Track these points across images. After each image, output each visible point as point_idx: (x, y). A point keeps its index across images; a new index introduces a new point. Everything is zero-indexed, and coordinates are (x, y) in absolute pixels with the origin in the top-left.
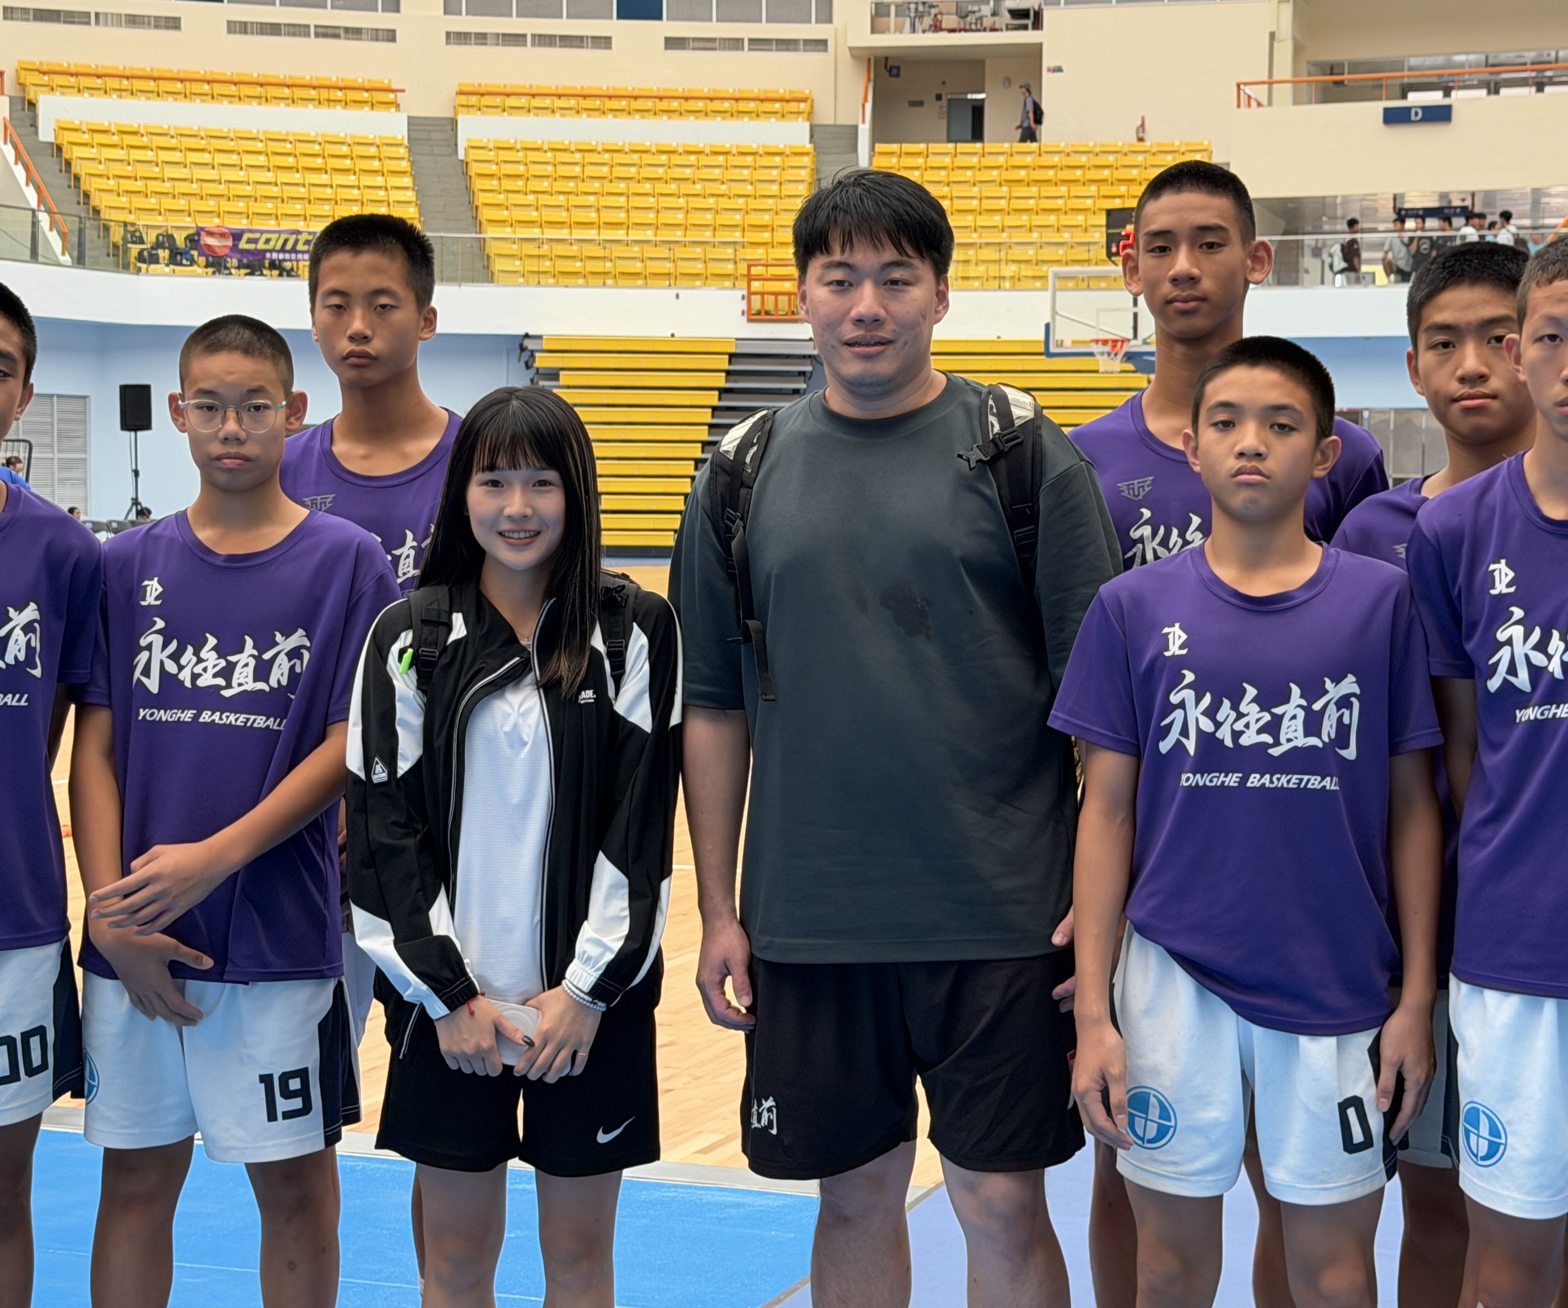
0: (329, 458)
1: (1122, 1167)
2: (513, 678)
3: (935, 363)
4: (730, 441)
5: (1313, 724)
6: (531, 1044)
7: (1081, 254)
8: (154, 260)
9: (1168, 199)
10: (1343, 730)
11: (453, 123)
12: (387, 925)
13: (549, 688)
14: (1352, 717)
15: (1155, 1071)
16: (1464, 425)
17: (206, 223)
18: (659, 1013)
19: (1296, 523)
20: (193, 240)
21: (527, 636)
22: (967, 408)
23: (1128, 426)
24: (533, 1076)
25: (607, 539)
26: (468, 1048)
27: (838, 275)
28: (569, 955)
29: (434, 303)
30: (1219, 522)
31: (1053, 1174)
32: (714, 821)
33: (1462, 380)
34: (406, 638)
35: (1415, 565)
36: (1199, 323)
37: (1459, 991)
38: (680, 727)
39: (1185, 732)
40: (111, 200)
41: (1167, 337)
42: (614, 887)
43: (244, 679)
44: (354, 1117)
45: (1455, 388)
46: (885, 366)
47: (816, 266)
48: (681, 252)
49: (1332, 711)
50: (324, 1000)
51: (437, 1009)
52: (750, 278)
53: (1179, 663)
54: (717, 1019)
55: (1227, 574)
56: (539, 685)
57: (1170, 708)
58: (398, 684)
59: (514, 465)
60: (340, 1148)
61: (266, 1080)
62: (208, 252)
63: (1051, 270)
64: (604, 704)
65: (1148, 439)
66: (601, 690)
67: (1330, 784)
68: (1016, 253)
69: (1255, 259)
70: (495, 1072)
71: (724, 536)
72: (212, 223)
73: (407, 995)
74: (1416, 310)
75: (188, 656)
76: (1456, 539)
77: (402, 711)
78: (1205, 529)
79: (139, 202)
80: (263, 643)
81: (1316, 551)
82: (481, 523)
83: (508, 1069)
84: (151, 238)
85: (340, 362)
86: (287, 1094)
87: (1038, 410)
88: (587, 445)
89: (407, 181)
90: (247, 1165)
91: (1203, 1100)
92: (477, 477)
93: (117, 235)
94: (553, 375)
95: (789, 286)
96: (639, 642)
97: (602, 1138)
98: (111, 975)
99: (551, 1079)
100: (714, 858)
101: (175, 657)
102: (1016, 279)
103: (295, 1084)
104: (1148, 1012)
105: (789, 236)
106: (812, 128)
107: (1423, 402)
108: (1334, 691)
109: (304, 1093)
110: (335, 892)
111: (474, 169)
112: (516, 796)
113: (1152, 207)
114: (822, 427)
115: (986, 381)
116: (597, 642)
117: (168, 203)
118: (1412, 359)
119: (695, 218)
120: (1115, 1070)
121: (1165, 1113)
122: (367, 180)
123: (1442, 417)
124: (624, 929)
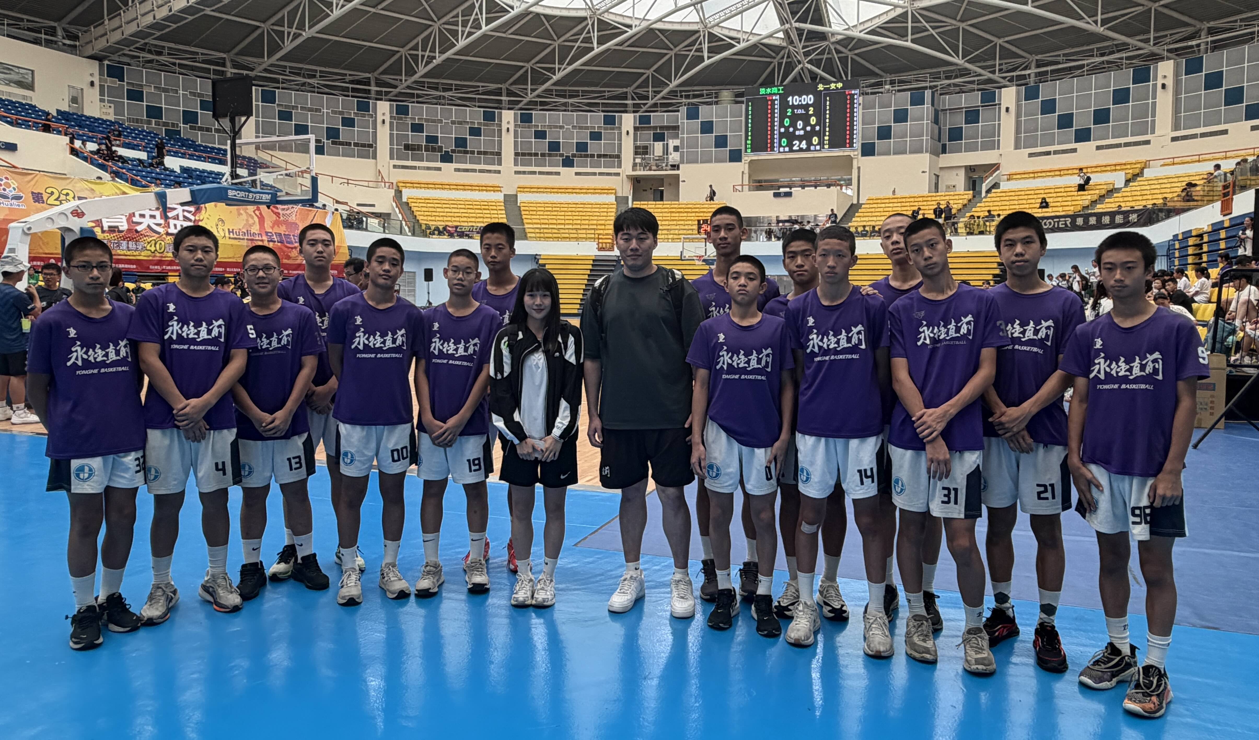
0: (486, 290)
1: (706, 485)
2: (536, 350)
3: (653, 262)
4: (597, 283)
5: (759, 361)
6: (542, 450)
7: (690, 232)
8: (434, 234)
9: (718, 217)
10: (767, 363)
11: (516, 196)
12: (501, 419)
13: (547, 353)
14: (770, 360)
15: (715, 459)
16: (798, 279)
17: (447, 223)
18: (577, 442)
19: (755, 307)
20: (445, 228)
21: (540, 337)
22: (663, 275)
23: (708, 279)
24: (543, 460)
25: (562, 311)
26: (525, 452)
27: (625, 237)
28: (553, 426)
29: (515, 247)
30: (734, 305)
31: (686, 487)
32: (593, 390)
33: (797, 266)
34: (506, 339)
35: (787, 317)
36: (728, 250)
37: (798, 436)
38: (583, 363)
39: (724, 363)
40: (422, 218)
41: (719, 255)
42: (566, 408)
43: (461, 352)
44: (492, 471)
45: (795, 269)
46: (639, 262)
47: (619, 235)
48: (579, 231)
49: (764, 358)
50: (484, 440)
51: (516, 441)
52: (599, 239)
53: (722, 344)
54: (593, 445)
55: (736, 320)
56: (543, 351)
57: (719, 356)
58: (504, 352)
59: (538, 290)
60: (487, 480)
61: (469, 461)
62: (449, 232)
63: (682, 236)
64: (562, 356)
65: (715, 283)
66: (561, 353)
67: (763, 378)
68: (672, 232)
69: (743, 232)
70: (533, 459)
71: (596, 311)
72: (450, 224)
73: (508, 438)
74: (785, 247)
75: (446, 345)
76: (798, 311)
77: (505, 359)
78: (730, 308)
79: (430, 218)
80: (467, 342)
81: (760, 314)
82: (529, 306)
83: (536, 458)
84: (433, 228)
85: (488, 263)
86: (475, 465)
87: (683, 275)
88: (556, 284)
89: (504, 212)
90: (464, 485)
91: (728, 466)
92: (527, 293)
93: (424, 227)
94: (544, 265)
95: (610, 241)
96: (571, 339)
97: (562, 477)
98: (426, 432)
99: (548, 461)
100: (593, 400)
101: (442, 345)
102: (673, 239)
103: (477, 462)
104: (713, 442)
105: (612, 227)
106: (616, 197)
107: (787, 273)
108: (765, 352)
109: (479, 464)
110: (486, 410)
111: (522, 208)
112: (537, 383)
113: (714, 219)
114: (622, 279)
115: (668, 267)
116: (560, 339)
117: (437, 218)
118: (784, 261)
119: (583, 222)
120: (703, 457)
121: (718, 470)
122: (492, 212)
123: (792, 277)
124: (569, 419)
